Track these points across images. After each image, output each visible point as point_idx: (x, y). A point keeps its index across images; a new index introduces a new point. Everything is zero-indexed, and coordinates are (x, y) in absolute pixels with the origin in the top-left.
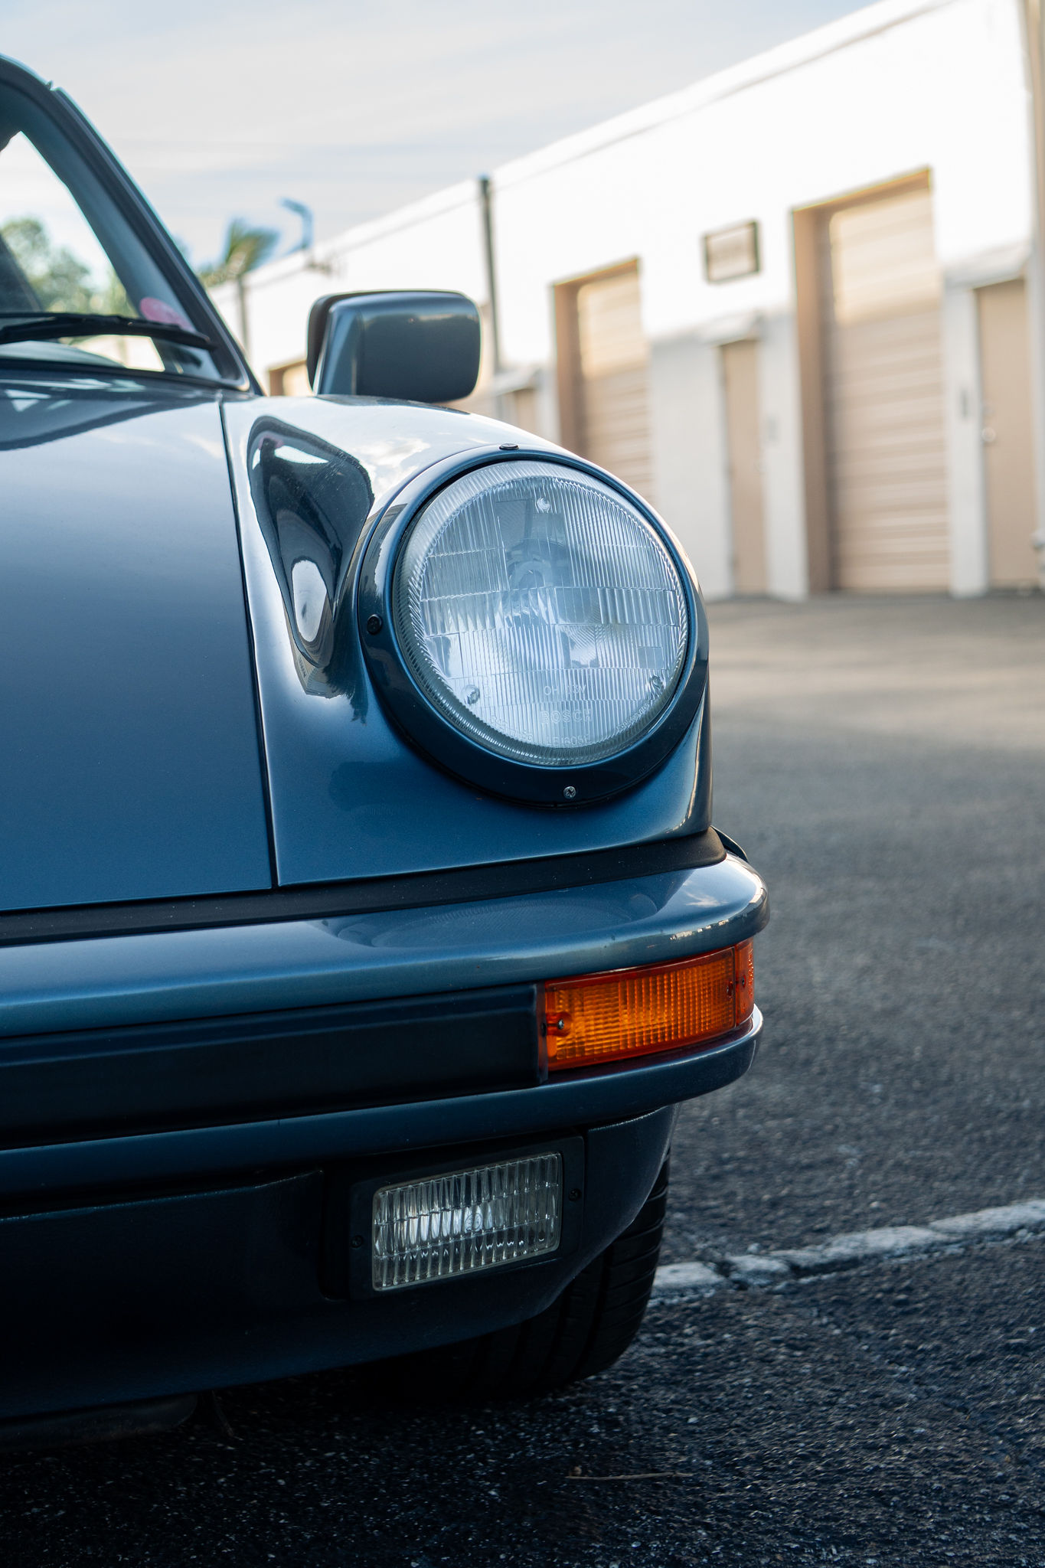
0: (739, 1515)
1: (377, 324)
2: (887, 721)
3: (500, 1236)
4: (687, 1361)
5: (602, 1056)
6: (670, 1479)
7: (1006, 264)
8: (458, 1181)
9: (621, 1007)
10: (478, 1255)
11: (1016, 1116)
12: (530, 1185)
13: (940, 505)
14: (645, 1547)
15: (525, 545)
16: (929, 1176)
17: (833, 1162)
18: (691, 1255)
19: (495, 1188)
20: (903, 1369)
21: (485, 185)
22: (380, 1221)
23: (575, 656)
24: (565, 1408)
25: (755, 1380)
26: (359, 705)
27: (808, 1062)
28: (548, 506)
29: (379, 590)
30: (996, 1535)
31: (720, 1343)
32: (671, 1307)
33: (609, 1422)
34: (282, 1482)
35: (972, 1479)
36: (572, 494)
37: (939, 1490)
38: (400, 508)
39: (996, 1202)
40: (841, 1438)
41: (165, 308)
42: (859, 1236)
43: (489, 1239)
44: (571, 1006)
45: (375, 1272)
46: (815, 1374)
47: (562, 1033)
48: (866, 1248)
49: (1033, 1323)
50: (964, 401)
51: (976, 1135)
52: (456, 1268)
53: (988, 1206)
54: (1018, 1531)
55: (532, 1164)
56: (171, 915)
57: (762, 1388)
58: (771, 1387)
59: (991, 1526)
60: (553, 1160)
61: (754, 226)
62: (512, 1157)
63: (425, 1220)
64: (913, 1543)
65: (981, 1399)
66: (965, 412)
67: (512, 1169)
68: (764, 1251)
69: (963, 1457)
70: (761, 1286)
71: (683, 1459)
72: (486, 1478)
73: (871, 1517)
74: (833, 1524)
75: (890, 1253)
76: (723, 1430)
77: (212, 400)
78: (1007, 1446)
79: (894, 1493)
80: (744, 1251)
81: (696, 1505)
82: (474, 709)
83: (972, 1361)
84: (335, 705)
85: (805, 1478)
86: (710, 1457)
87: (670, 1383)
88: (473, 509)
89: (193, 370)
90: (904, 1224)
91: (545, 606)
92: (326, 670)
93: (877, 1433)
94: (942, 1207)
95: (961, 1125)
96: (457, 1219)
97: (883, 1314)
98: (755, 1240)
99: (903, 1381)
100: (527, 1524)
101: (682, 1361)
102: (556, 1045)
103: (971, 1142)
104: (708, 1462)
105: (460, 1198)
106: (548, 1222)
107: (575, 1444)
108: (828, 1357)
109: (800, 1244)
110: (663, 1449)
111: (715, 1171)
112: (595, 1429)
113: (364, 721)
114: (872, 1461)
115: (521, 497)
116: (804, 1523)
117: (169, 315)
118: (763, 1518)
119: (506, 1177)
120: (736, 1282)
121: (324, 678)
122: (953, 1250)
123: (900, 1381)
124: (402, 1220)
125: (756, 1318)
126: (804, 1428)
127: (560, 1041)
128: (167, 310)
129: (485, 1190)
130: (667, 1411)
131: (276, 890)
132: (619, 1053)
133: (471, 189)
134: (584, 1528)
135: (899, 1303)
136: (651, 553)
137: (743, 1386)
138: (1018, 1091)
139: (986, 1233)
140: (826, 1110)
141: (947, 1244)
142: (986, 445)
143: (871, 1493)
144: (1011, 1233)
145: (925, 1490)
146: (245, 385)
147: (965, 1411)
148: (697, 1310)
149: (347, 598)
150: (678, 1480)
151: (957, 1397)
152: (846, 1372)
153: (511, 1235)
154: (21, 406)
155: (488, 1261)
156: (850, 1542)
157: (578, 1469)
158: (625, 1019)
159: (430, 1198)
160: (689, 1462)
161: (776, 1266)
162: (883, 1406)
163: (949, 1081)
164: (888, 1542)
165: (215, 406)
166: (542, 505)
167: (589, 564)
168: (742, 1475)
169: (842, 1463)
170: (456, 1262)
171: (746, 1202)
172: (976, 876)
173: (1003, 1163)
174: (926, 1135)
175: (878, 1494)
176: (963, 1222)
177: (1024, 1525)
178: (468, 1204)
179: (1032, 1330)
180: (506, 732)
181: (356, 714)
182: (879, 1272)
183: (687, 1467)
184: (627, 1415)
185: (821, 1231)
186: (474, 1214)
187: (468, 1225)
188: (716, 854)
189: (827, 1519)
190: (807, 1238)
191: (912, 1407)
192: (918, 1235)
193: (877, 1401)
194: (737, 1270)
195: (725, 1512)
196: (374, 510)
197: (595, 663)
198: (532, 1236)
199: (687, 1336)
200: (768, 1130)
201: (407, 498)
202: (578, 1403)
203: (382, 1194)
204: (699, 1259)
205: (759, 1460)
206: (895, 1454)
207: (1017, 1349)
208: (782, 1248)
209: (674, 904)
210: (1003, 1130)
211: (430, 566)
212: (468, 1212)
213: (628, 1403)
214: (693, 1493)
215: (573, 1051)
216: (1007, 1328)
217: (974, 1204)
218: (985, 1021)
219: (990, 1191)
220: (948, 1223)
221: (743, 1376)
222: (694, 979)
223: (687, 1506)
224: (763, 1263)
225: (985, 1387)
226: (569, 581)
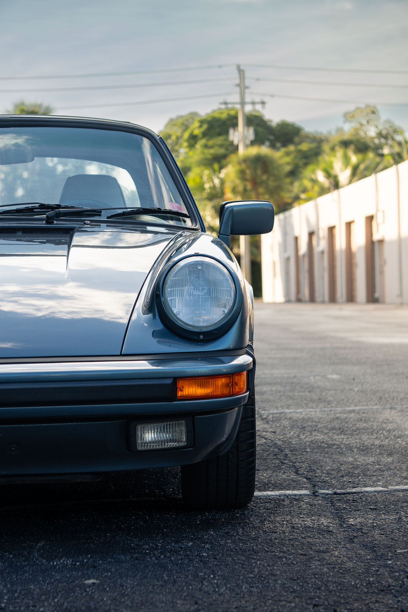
3: (170, 440)
5: (192, 397)
8: (158, 425)
10: (164, 444)
12: (178, 429)
19: (168, 428)
22: (139, 433)
26: (154, 316)
29: (160, 288)
44: (183, 384)
45: (138, 445)
47: (183, 390)
52: (159, 447)
55: (178, 423)
60: (183, 423)
62: (173, 421)
63: (150, 434)
81: (245, 526)
82: (178, 316)
102: (180, 393)
106: (183, 438)
113: (155, 320)
119: (171, 426)
120: (315, 495)
124: (144, 433)
129: (165, 428)
131: (121, 355)
132: (197, 396)
136: (227, 280)
149: (154, 290)
153: (173, 440)
155: (167, 446)
159: (151, 428)
161: (330, 492)
178: (161, 431)
180: (186, 322)
186: (163, 434)
187: (161, 436)
194: (318, 493)
198: (178, 442)
203: (139, 426)
215: (184, 395)
224: (326, 491)
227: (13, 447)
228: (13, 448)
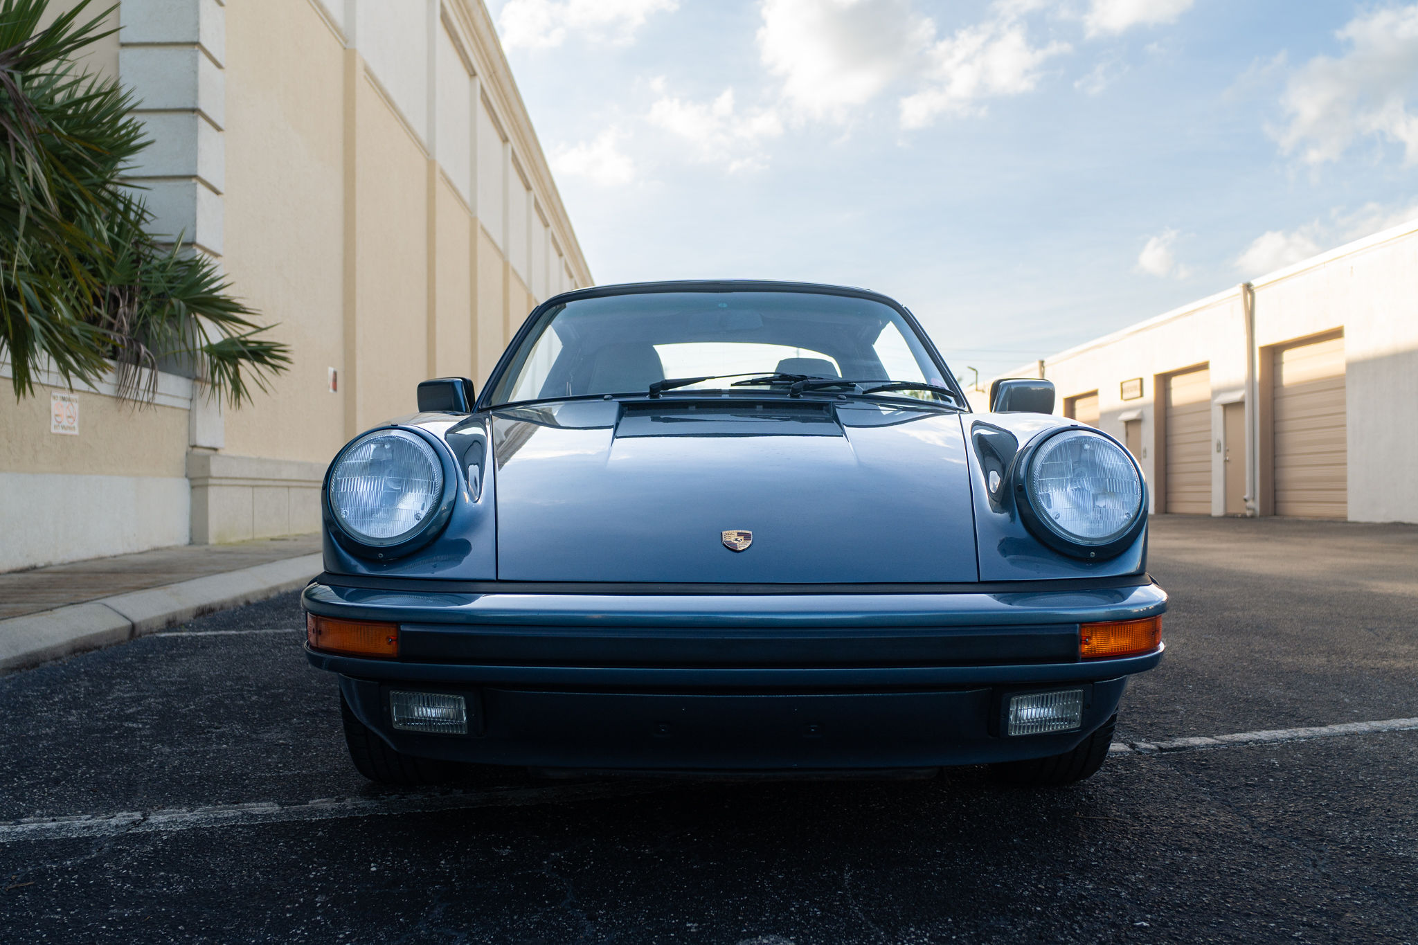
0: (1141, 836)
1: (1017, 389)
2: (1188, 558)
3: (1058, 720)
4: (1119, 780)
5: (1103, 654)
6: (1113, 820)
7: (1235, 397)
8: (1043, 697)
9: (1111, 635)
10: (1049, 726)
11: (1247, 701)
12: (1071, 701)
13: (1209, 484)
14: (1104, 844)
15: (1079, 461)
16: (1213, 720)
17: (1174, 712)
18: (1119, 740)
19: (1057, 701)
20: (1205, 789)
21: (1042, 363)
22: (1013, 709)
23: (1097, 504)
24: (1072, 791)
25: (1146, 787)
26: (1013, 517)
27: (1163, 675)
28: (1089, 447)
29: (1022, 477)
30: (1244, 853)
31: (1132, 773)
32: (1112, 758)
33: (1089, 798)
34: (964, 806)
35: (1234, 831)
36: (1099, 443)
37: (1221, 834)
38: (1030, 447)
39: (1240, 731)
40: (1181, 812)
41: (939, 381)
42: (1186, 739)
43: (1054, 720)
44: (1092, 634)
45: (1010, 728)
46: (1170, 788)
47: (1088, 644)
48: (1189, 743)
49: (1257, 776)
50: (1219, 445)
51: (1231, 706)
52: (1040, 730)
53: (1237, 732)
54: (1254, 852)
55: (1072, 693)
56: (940, 588)
57: (1149, 791)
58: (1153, 791)
59: (1242, 849)
60: (1080, 692)
61: (1141, 380)
62: (1065, 690)
63: (1030, 710)
64: (1211, 853)
65: (1237, 803)
66: (1219, 451)
67: (1064, 694)
68: (1148, 741)
69: (1231, 823)
70: (1147, 754)
71: (1118, 814)
72: (1042, 813)
73: (1194, 842)
74: (1179, 843)
75: (1198, 746)
76: (1134, 805)
77: (956, 413)
78: (1248, 821)
79: (1203, 834)
80: (1141, 741)
81: (1124, 830)
82: (1057, 521)
83: (1232, 788)
84: (1004, 516)
85: (1167, 825)
86: (1129, 814)
87: (1112, 786)
88: (1060, 447)
89: (947, 403)
90: (1204, 736)
91: (1086, 484)
92: (1001, 504)
93: (1196, 811)
94: (1218, 731)
95: (1225, 702)
96: (1042, 711)
97: (1196, 768)
98: (1144, 738)
99: (1205, 793)
100: (1058, 831)
101: (1117, 778)
102: (1085, 648)
103: (1229, 709)
104: (1129, 816)
105: (1043, 703)
106: (1077, 716)
107: (1076, 804)
108: (1175, 782)
109: (1162, 740)
110: (1110, 809)
111: (1128, 711)
112: (1084, 799)
113: (1014, 523)
114: (1194, 821)
115: (1080, 443)
116: (1167, 841)
117: (941, 384)
118: (1151, 838)
119: (1062, 697)
120: (1137, 751)
121: (1000, 506)
122: (1224, 747)
123: (1204, 793)
124: (1021, 710)
125: (1146, 765)
126: (1166, 807)
127: (1086, 647)
128: (940, 382)
129: (1053, 701)
130: (1112, 796)
131: (980, 582)
132: (1109, 653)
133: (1037, 364)
134: (1080, 835)
135: (1202, 765)
136: (1128, 467)
137: (1141, 789)
138: (1247, 692)
139: (1236, 742)
140: (1171, 693)
141: (1221, 745)
142: (1226, 461)
143: (1193, 833)
144: (1246, 743)
145: (1216, 834)
146: (966, 409)
147: (1230, 806)
148: (1122, 760)
149: (1009, 480)
150: (1117, 821)
151: (1228, 801)
152: (1182, 788)
153: (1062, 720)
154: (884, 413)
155: (1053, 729)
156: (1186, 850)
157: (1078, 813)
158: (1112, 641)
159: (1032, 703)
160: (1121, 815)
161: (1153, 747)
162: (1197, 802)
163: (1220, 686)
164: (1202, 852)
165: (957, 415)
166: (1087, 447)
167: (1103, 470)
168: (1142, 821)
169: (1182, 821)
170: (1041, 728)
171: (1140, 723)
172: (1226, 614)
173: (1242, 717)
174: (1211, 704)
175: (1196, 834)
176: (1228, 737)
177: (1256, 850)
178: (1047, 706)
179: (1256, 779)
180: (1069, 530)
181: (1012, 520)
182: (1194, 753)
183: (1120, 816)
184: (1096, 795)
185: (1170, 736)
186: (1049, 710)
187: (1046, 714)
188: (1148, 582)
189: (1176, 840)
190: (1165, 738)
191: (1209, 803)
192: (1210, 741)
193: (1195, 800)
194: (1137, 747)
195: (1135, 834)
196: (1019, 449)
197: (1105, 507)
198: (1070, 721)
199: (1119, 769)
200: (1149, 698)
201: (1033, 443)
202: (1077, 789)
203: (1014, 699)
204: (1122, 742)
205: (1149, 817)
206: (1203, 819)
207: (1250, 785)
208: (1155, 741)
209: (1130, 600)
210: (1242, 705)
211: (1043, 466)
212: (1046, 710)
213: (1096, 791)
214: (1123, 826)
215: (1091, 651)
216: (1246, 777)
217: (1232, 732)
218: (1233, 665)
219: (1238, 727)
220: (1221, 737)
221: (1142, 786)
222: (1140, 628)
223: (1120, 831)
224: (1148, 746)
225: (1238, 798)
226: (1096, 474)
227: (813, 728)
228: (813, 730)
